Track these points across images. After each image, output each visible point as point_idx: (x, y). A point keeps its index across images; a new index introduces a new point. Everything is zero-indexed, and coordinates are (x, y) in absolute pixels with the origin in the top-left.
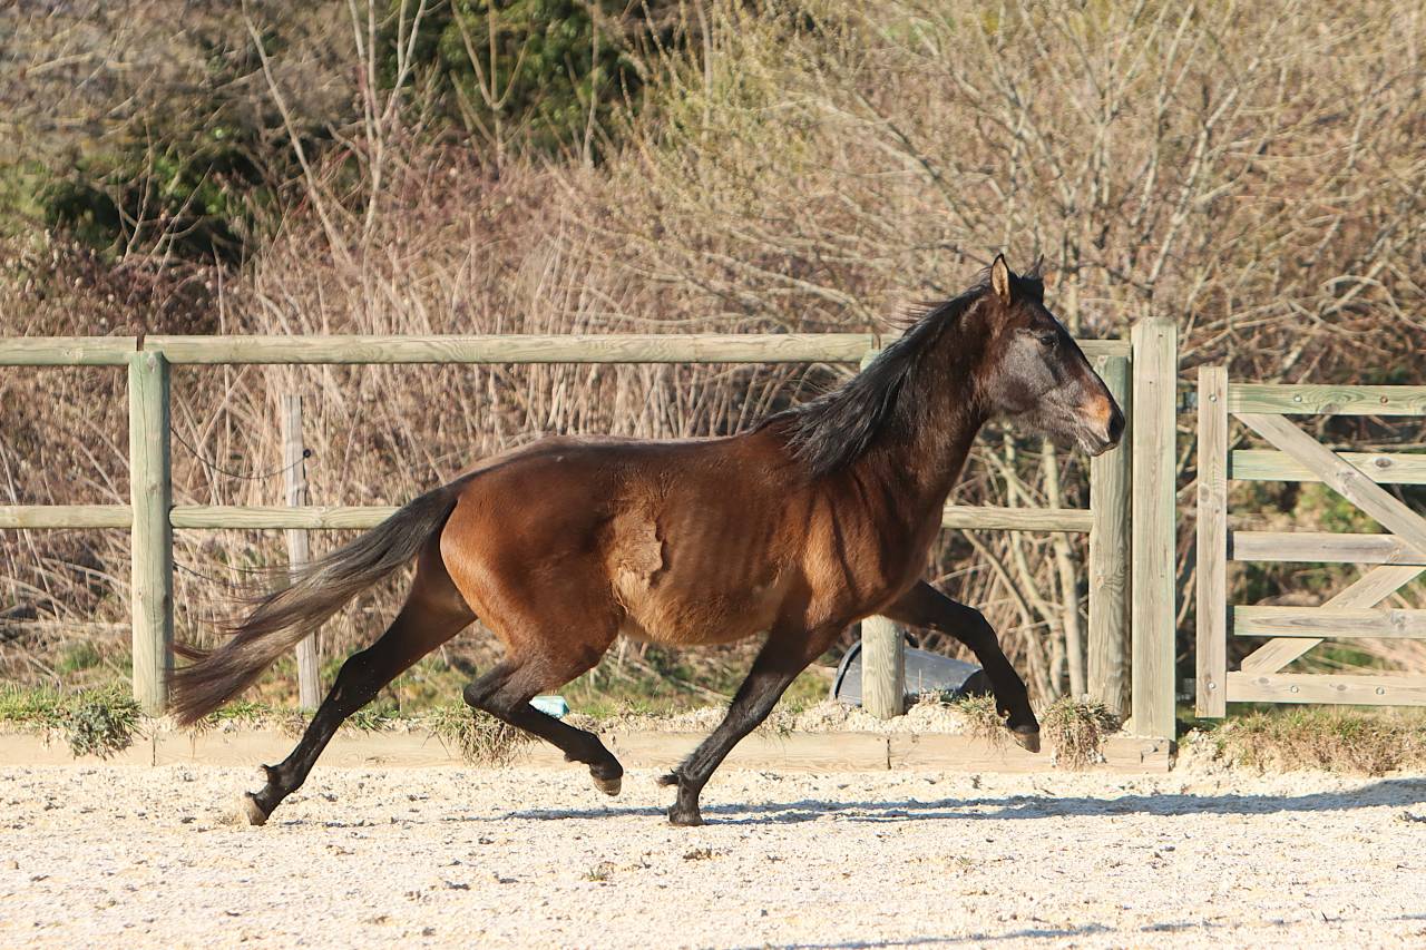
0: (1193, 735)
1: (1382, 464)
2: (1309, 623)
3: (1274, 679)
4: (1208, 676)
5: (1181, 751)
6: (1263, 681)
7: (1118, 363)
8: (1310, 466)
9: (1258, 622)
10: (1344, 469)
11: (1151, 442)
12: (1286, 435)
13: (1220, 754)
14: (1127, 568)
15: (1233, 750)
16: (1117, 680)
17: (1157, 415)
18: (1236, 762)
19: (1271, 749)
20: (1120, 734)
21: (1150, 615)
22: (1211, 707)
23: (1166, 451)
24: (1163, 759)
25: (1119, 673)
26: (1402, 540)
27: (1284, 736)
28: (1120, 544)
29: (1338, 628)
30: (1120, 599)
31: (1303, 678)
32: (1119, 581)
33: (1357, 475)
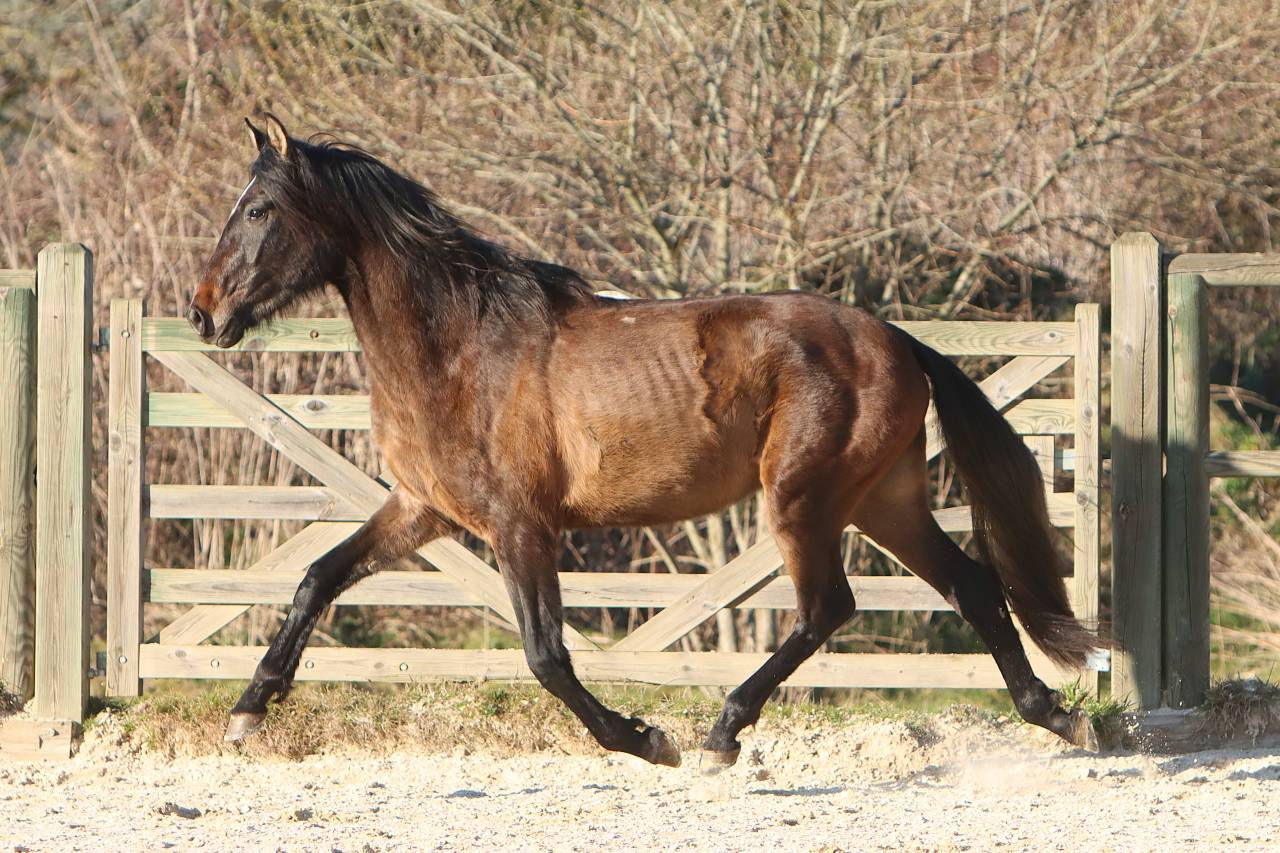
0: (103, 717)
1: (315, 407)
2: (233, 588)
3: (192, 652)
4: (119, 650)
5: (87, 735)
6: (180, 654)
7: (20, 297)
8: (234, 412)
9: (176, 587)
10: (272, 412)
11: (56, 385)
12: (206, 375)
13: (127, 737)
14: (30, 528)
15: (141, 733)
16: (17, 656)
17: (63, 352)
18: (145, 747)
19: (180, 734)
20: (18, 716)
21: (55, 581)
22: (122, 683)
23: (72, 395)
24: (64, 744)
25: (20, 647)
26: (336, 495)
27: (194, 716)
28: (23, 500)
29: (266, 593)
30: (22, 563)
31: (224, 651)
32: (22, 542)
33: (285, 419)
